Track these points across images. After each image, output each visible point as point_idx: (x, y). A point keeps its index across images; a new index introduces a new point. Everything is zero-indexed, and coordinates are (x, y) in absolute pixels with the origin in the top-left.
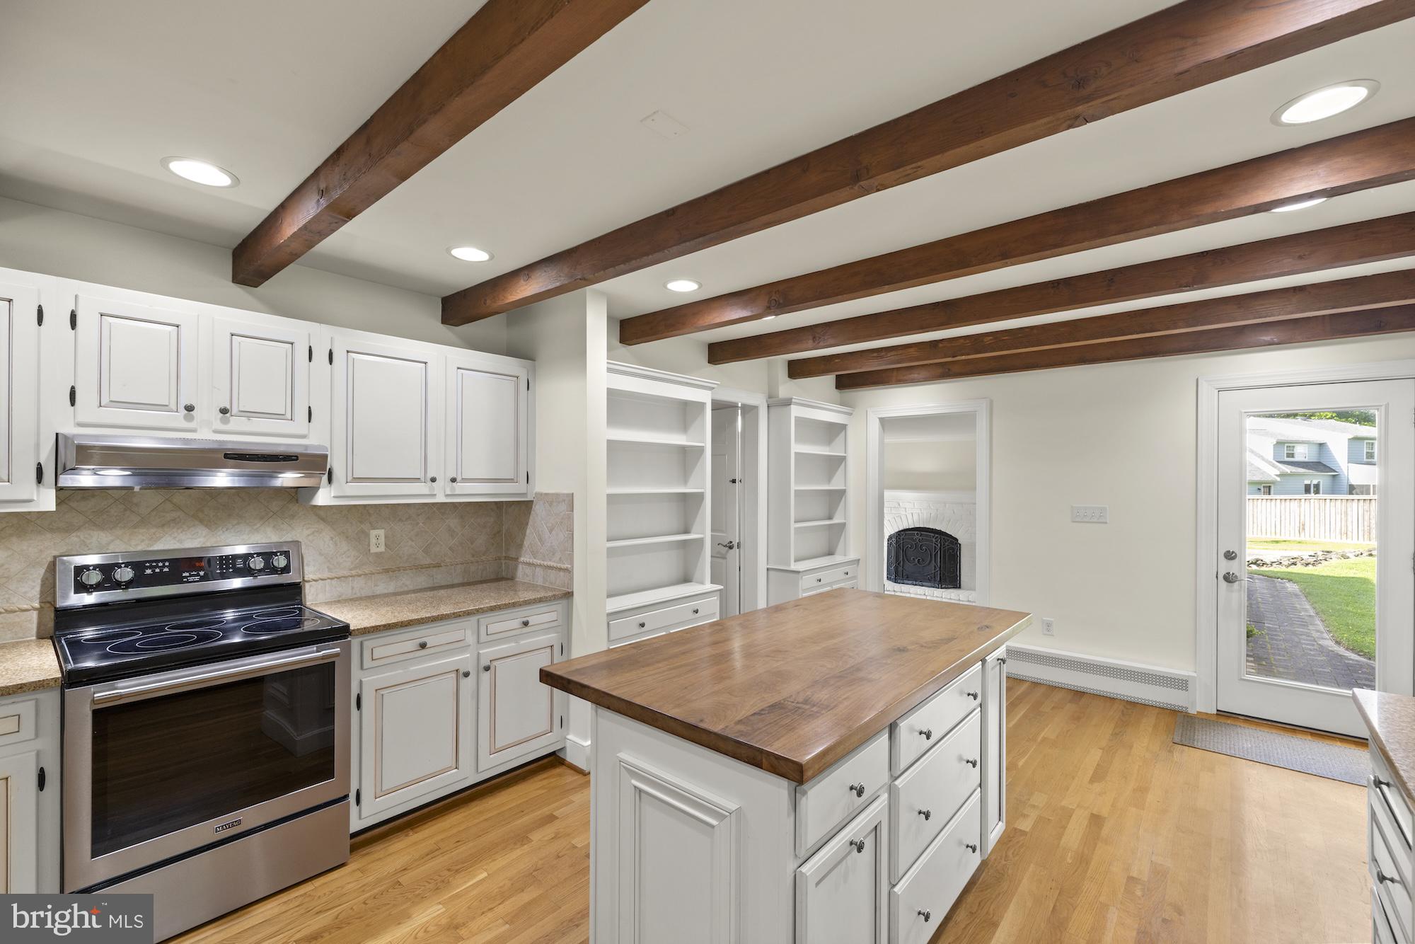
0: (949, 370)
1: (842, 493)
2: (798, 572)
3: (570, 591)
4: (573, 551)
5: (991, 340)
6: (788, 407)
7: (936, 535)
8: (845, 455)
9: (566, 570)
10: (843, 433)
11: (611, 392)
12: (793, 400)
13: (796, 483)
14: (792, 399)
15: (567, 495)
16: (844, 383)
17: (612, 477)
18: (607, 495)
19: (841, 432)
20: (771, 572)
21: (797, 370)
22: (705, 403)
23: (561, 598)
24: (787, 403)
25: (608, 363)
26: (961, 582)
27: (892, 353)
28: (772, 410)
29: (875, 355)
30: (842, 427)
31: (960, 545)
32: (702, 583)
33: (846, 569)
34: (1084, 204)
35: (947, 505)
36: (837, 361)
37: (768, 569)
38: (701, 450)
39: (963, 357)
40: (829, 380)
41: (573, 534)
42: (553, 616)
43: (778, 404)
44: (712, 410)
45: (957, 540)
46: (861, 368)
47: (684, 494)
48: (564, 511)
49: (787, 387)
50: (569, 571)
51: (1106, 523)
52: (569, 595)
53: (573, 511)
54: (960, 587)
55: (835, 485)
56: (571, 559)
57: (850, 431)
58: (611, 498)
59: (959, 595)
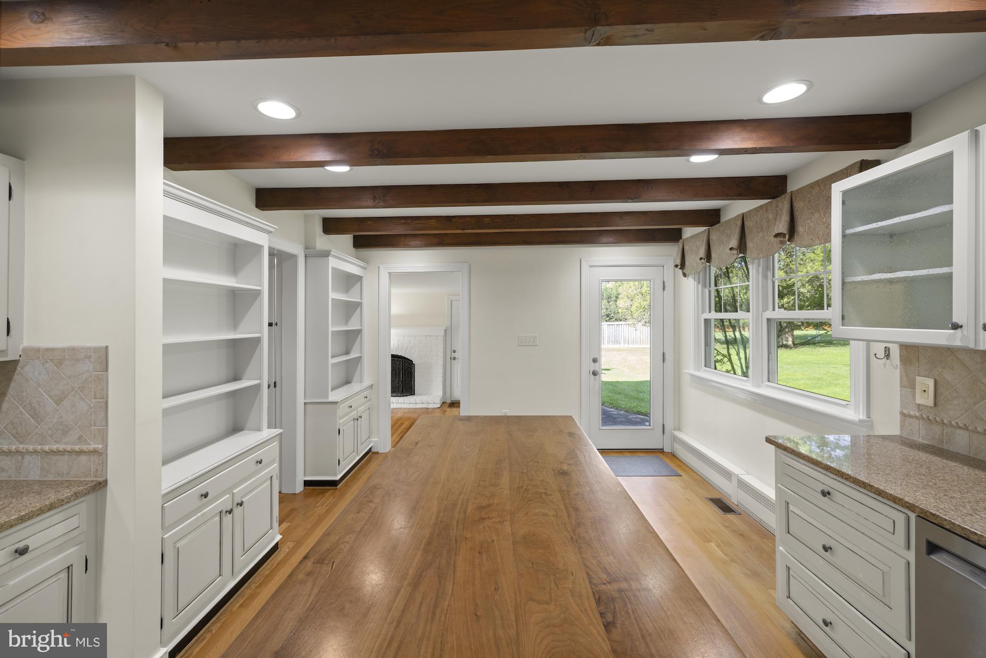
0: (443, 240)
1: (359, 332)
2: (336, 403)
3: (101, 479)
4: (107, 425)
5: (489, 221)
6: (326, 258)
7: (400, 359)
8: (361, 301)
9: (95, 452)
10: (359, 283)
11: (168, 221)
12: (332, 253)
13: (332, 325)
14: (331, 251)
15: (96, 350)
16: (360, 243)
17: (169, 324)
18: (163, 345)
19: (357, 282)
20: (307, 406)
21: (331, 226)
22: (263, 246)
23: (88, 493)
24: (326, 254)
25: (164, 183)
26: (415, 391)
27: (417, 222)
28: (309, 259)
29: (403, 221)
30: (359, 279)
31: (414, 364)
32: (259, 429)
33: (365, 393)
34: (635, 124)
35: (405, 337)
36: (370, 223)
37: (305, 404)
38: (257, 294)
39: (470, 231)
40: (347, 239)
41: (107, 402)
42: (74, 522)
43: (315, 255)
44: (269, 255)
45: (412, 361)
46: (390, 231)
47: (234, 340)
48: (88, 371)
49: (323, 241)
50: (100, 455)
51: (537, 345)
52: (101, 485)
53: (107, 370)
54: (414, 394)
55: (353, 326)
56: (103, 436)
57: (365, 281)
58: (168, 349)
59: (416, 400)
